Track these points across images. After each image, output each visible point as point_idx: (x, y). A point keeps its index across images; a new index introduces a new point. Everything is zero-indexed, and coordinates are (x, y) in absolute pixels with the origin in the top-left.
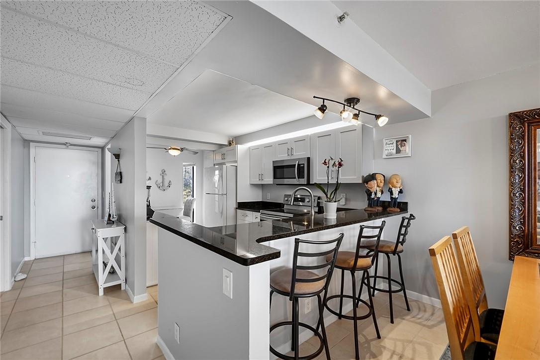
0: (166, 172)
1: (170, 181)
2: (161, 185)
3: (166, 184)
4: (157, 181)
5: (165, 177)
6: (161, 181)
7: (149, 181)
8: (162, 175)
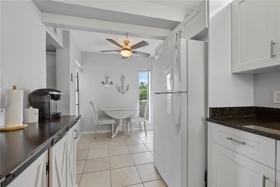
0: (125, 78)
1: (128, 85)
2: (121, 88)
3: (125, 88)
4: (117, 85)
5: (124, 82)
6: (121, 85)
7: (111, 85)
8: (122, 80)
